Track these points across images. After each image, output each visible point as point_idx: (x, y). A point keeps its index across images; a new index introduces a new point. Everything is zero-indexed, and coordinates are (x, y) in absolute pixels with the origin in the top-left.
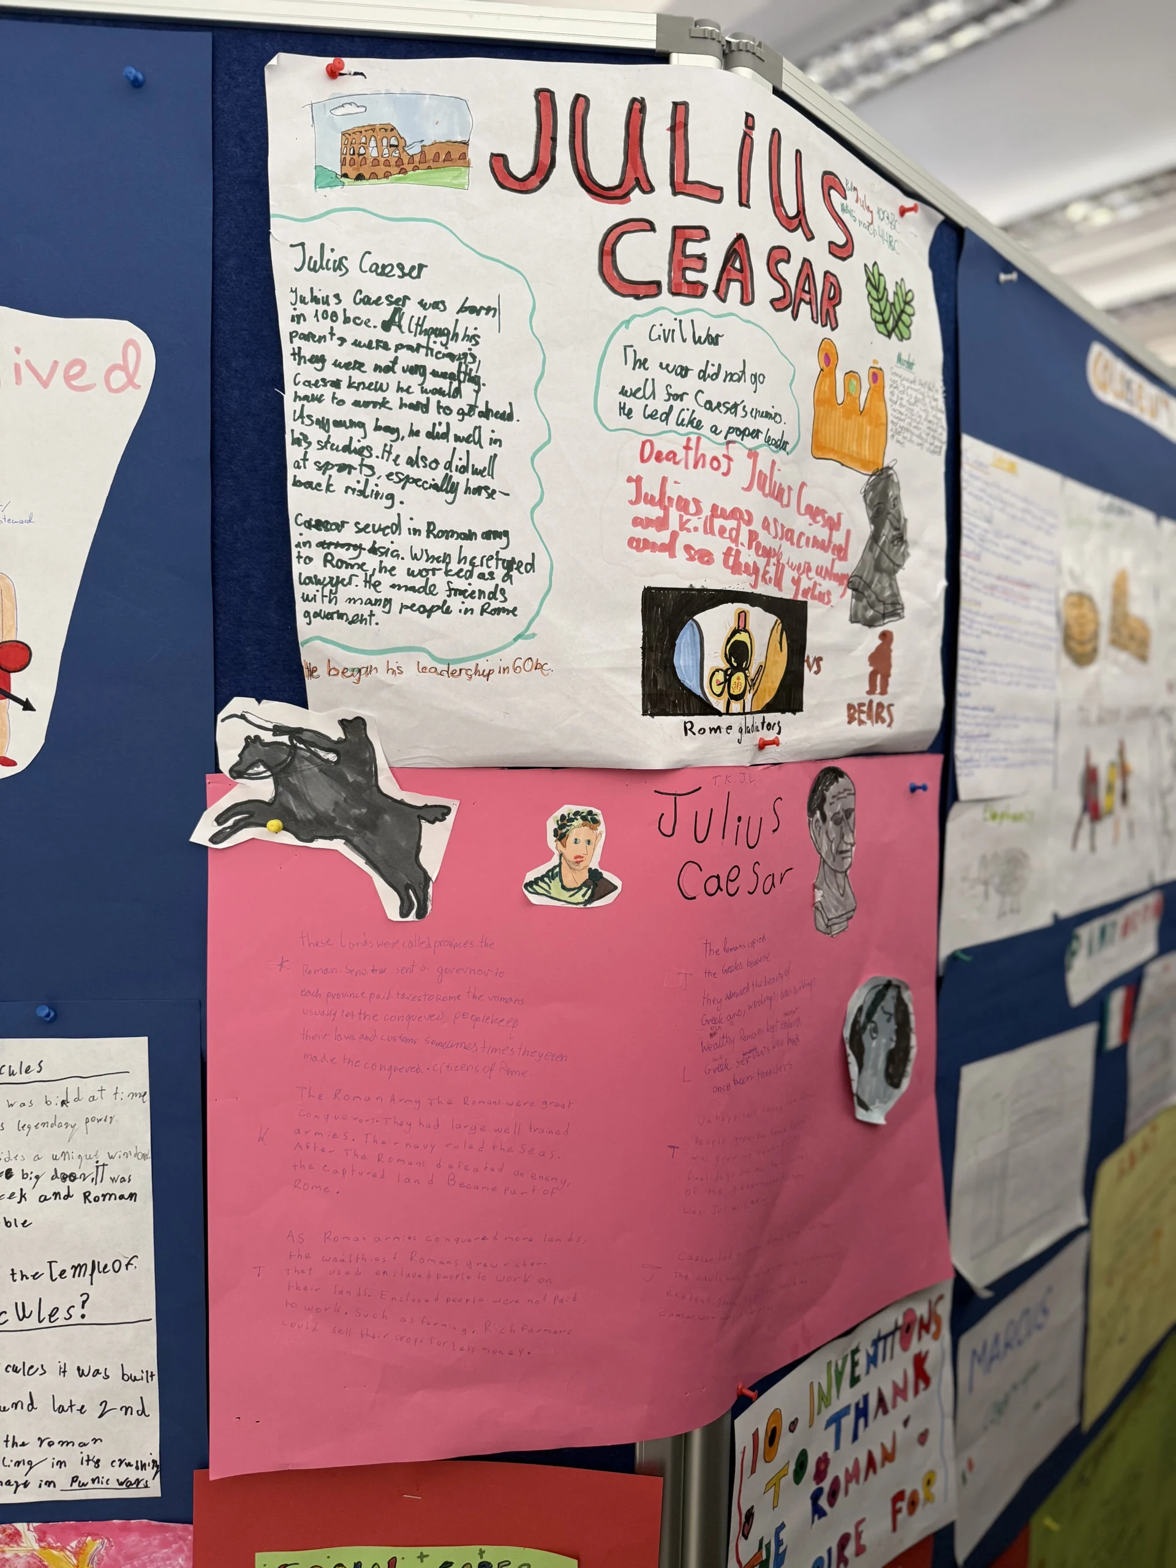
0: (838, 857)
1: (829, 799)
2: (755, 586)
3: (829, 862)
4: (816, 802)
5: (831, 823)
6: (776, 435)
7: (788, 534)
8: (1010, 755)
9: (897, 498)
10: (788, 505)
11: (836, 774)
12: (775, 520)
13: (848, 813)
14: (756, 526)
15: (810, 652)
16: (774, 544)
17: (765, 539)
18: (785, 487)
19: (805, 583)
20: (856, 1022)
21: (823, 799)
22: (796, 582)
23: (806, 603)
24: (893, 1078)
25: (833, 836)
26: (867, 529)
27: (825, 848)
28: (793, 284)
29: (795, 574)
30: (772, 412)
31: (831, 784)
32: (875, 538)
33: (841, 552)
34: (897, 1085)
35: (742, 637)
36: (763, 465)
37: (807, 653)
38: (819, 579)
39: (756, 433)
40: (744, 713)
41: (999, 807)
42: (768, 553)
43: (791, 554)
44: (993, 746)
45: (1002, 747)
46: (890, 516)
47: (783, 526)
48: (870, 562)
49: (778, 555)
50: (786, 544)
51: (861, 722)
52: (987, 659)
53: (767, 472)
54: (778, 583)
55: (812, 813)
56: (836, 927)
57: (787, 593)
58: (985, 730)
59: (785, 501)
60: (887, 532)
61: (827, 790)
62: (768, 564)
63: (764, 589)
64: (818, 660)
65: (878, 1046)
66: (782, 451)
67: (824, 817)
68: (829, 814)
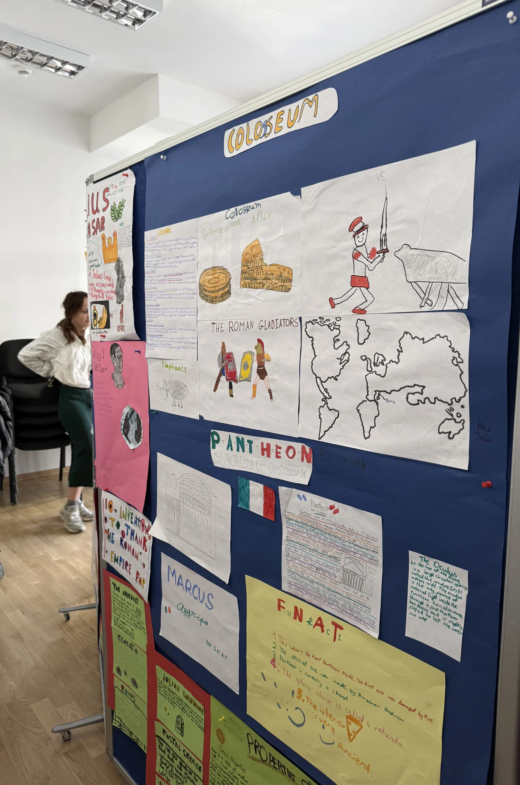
0: (119, 368)
1: (116, 352)
2: (97, 299)
3: (117, 368)
4: (113, 352)
5: (117, 358)
6: (97, 264)
7: (103, 285)
8: (172, 343)
9: (122, 265)
10: (102, 278)
11: (117, 345)
12: (99, 283)
13: (121, 356)
14: (95, 286)
15: (111, 313)
16: (100, 289)
17: (97, 288)
18: (100, 275)
19: (108, 296)
20: (126, 416)
21: (115, 352)
22: (106, 296)
23: (108, 301)
24: (138, 440)
25: (118, 362)
26: (116, 277)
27: (116, 365)
28: (95, 227)
29: (106, 294)
30: (96, 259)
31: (116, 348)
32: (118, 279)
33: (112, 285)
34: (138, 443)
35: (95, 312)
36: (95, 272)
37: (110, 313)
38: (110, 294)
39: (93, 266)
40: (97, 329)
41: (169, 363)
42: (99, 291)
43: (105, 289)
44: (164, 340)
45: (168, 340)
46: (121, 271)
47: (102, 284)
48: (118, 286)
49: (102, 291)
50: (103, 287)
51: (120, 331)
52: (160, 308)
53: (96, 273)
54: (103, 297)
55: (111, 355)
56: (120, 387)
57: (105, 299)
58: (160, 334)
59: (101, 278)
60: (121, 276)
61: (116, 349)
62: (99, 293)
63: (99, 300)
64: (112, 314)
65: (133, 427)
66: (99, 267)
67: (115, 356)
68: (116, 356)
